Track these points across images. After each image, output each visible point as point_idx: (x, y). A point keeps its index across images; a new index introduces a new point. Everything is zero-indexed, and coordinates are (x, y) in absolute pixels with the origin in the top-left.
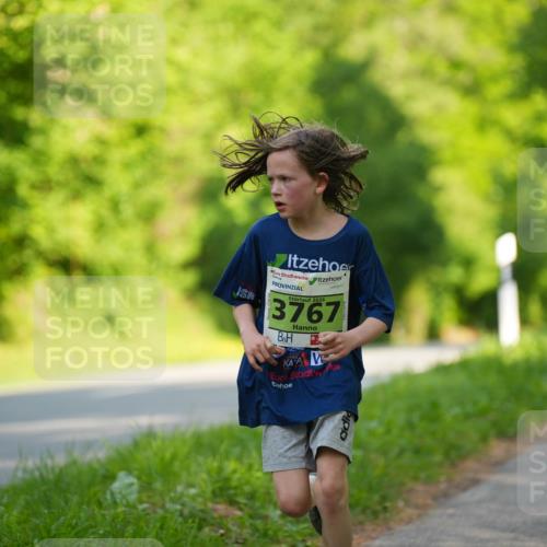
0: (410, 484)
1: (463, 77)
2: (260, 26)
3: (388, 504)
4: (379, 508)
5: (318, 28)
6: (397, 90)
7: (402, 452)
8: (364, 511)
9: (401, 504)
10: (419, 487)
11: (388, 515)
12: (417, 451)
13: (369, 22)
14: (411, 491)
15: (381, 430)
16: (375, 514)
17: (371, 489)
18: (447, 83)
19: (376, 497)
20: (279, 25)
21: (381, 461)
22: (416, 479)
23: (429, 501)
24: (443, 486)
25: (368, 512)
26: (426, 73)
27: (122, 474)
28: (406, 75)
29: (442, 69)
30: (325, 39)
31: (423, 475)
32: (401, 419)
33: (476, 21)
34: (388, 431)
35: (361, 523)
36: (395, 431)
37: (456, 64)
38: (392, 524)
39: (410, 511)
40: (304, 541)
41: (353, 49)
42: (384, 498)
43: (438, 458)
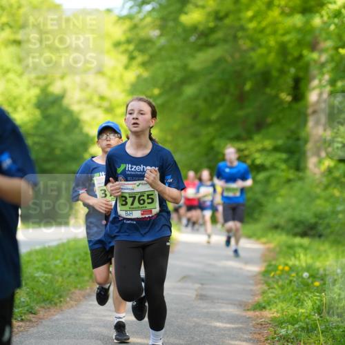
0: (73, 290)
1: (106, 104)
2: (11, 75)
3: (62, 299)
4: (58, 301)
5: (38, 78)
6: (75, 108)
7: (70, 275)
8: (50, 303)
9: (68, 299)
10: (77, 291)
11: (61, 304)
12: (77, 275)
13: (62, 78)
14: (73, 293)
15: (61, 265)
16: (56, 304)
17: (54, 292)
19: (57, 296)
20: (21, 75)
21: (60, 279)
22: (76, 287)
23: (81, 298)
24: (88, 291)
25: (53, 303)
26: (89, 101)
28: (79, 102)
29: (96, 100)
31: (79, 286)
32: (70, 260)
33: (112, 79)
34: (64, 266)
35: (49, 308)
36: (68, 265)
37: (102, 98)
38: (63, 308)
39: (72, 303)
40: (21, 316)
41: (56, 89)
42: (60, 297)
43: (86, 278)
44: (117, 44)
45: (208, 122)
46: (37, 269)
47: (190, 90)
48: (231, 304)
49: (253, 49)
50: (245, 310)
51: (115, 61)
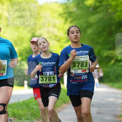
1: (57, 38)
2: (21, 30)
5: (31, 30)
13: (40, 29)
18: (54, 39)
26: (51, 38)
29: (53, 37)
30: (32, 32)
33: (59, 29)
37: (56, 36)
44: (60, 15)
45: (98, 43)
46: (34, 105)
47: (90, 31)
48: (111, 116)
49: (115, 13)
50: (117, 118)
51: (60, 22)
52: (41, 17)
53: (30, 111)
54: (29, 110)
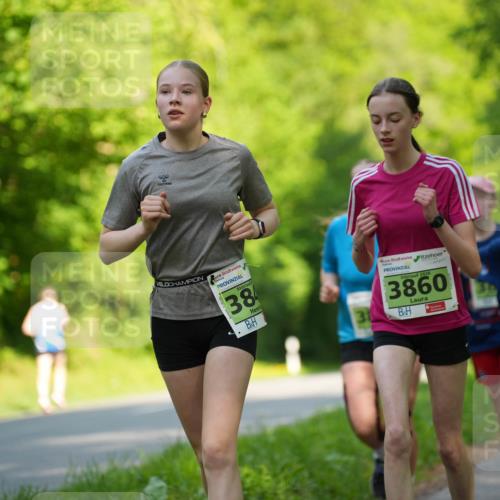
27: (153, 479)
52: (367, 47)
53: (312, 476)
54: (306, 474)
